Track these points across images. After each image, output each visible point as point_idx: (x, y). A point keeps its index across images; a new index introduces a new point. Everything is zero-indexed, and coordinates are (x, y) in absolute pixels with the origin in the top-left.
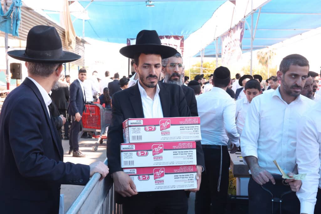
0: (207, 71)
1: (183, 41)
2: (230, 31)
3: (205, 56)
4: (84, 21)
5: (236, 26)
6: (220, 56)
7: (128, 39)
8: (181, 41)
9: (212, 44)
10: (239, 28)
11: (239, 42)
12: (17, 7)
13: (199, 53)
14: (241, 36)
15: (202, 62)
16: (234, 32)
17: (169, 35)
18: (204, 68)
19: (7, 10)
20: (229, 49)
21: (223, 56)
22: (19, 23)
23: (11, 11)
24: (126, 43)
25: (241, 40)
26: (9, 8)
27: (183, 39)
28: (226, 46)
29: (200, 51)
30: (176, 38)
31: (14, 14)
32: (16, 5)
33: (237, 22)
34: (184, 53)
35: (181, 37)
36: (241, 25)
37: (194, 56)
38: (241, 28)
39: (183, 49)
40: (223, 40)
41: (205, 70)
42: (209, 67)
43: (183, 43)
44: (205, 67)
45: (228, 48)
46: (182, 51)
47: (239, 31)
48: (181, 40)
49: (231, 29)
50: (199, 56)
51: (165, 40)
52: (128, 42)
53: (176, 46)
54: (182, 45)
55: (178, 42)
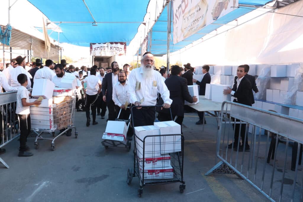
1: (126, 46)
4: (59, 33)
7: (90, 44)
10: (147, 40)
12: (9, 30)
15: (138, 59)
16: (145, 42)
17: (117, 42)
19: (4, 32)
22: (10, 38)
23: (6, 32)
24: (89, 46)
27: (126, 44)
30: (122, 43)
31: (7, 34)
34: (126, 53)
35: (124, 43)
39: (126, 51)
46: (125, 52)
49: (144, 39)
51: (114, 45)
52: (90, 46)
53: (122, 48)
54: (125, 48)
55: (123, 46)
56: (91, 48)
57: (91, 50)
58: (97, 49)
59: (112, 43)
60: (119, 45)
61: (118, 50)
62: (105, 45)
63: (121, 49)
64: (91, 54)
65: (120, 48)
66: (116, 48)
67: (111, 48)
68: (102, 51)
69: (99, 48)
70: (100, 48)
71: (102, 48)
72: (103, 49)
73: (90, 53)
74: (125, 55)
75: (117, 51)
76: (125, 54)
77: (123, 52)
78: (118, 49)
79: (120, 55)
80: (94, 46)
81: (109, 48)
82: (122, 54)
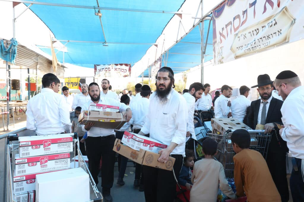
1: (131, 67)
2: (155, 63)
3: (144, 77)
4: (64, 53)
5: (158, 59)
6: (151, 77)
7: (95, 65)
8: (129, 67)
9: (147, 70)
10: (159, 62)
12: (14, 46)
13: (141, 75)
14: (160, 66)
15: (143, 80)
16: (157, 63)
17: (122, 63)
19: (8, 47)
21: (152, 77)
22: (15, 55)
23: (10, 48)
26: (9, 46)
29: (141, 73)
30: (126, 65)
31: (12, 50)
32: (14, 44)
33: (158, 58)
35: (129, 65)
37: (139, 77)
38: (160, 61)
39: (130, 72)
40: (152, 67)
43: (131, 69)
46: (130, 74)
47: (159, 63)
48: (129, 66)
49: (155, 61)
50: (141, 77)
51: (119, 66)
52: (95, 67)
53: (126, 70)
54: (130, 70)
55: (127, 68)
56: (96, 69)
57: (95, 71)
58: (101, 70)
59: (116, 65)
60: (124, 67)
62: (110, 67)
63: (126, 71)
64: (95, 75)
65: (125, 70)
66: (121, 70)
67: (116, 69)
68: (107, 73)
69: (103, 70)
70: (105, 69)
71: (106, 69)
72: (108, 70)
73: (94, 74)
74: (130, 77)
75: (121, 72)
76: (130, 75)
77: (128, 73)
78: (123, 70)
79: (126, 76)
80: (98, 68)
81: (114, 69)
82: (127, 75)
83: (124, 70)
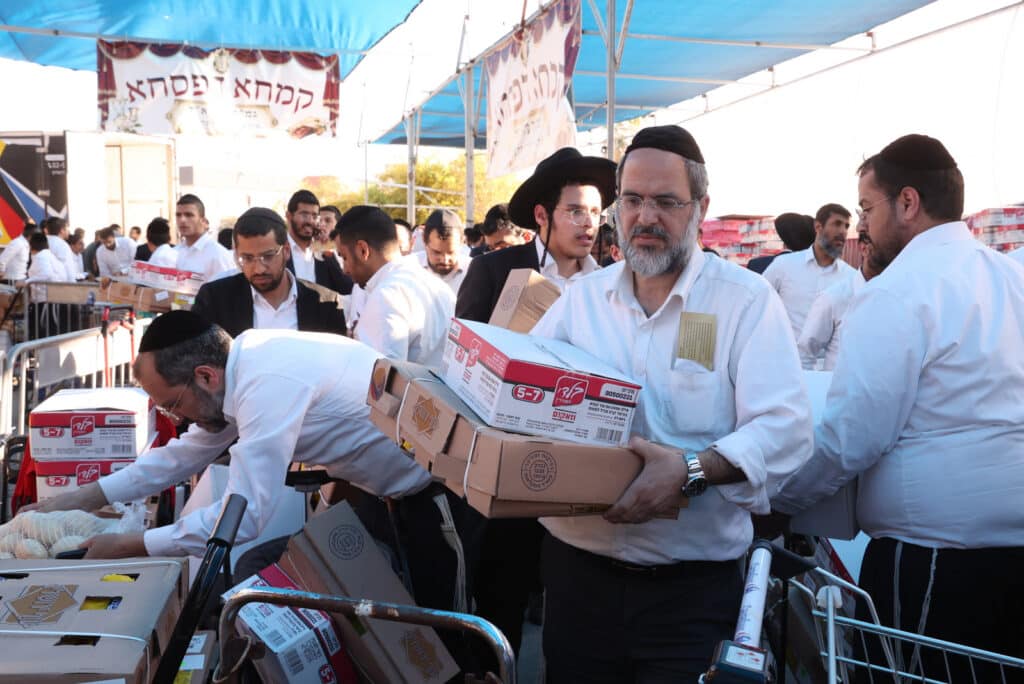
0: (434, 201)
1: (337, 78)
2: (519, 35)
3: (425, 141)
5: (544, 10)
8: (329, 75)
9: (446, 91)
10: (557, 22)
11: (561, 76)
13: (399, 128)
14: (571, 53)
15: (413, 160)
16: (537, 39)
17: (281, 49)
18: (421, 188)
20: (518, 108)
21: (490, 138)
25: (568, 69)
27: (336, 72)
28: (505, 97)
29: (403, 118)
30: (310, 61)
34: (339, 121)
35: (328, 60)
36: (567, 8)
37: (382, 140)
38: (567, 18)
39: (335, 106)
40: (493, 72)
41: (428, 197)
42: (442, 185)
43: (337, 87)
44: (426, 184)
45: (512, 102)
46: (333, 116)
47: (558, 32)
48: (328, 69)
49: (523, 22)
50: (402, 140)
51: (263, 69)
52: (100, 66)
53: (310, 93)
54: (332, 92)
55: (317, 80)
56: (106, 81)
57: (101, 97)
58: (146, 88)
59: (247, 56)
60: (295, 73)
61: (285, 103)
62: (203, 67)
63: (305, 99)
64: (104, 118)
65: (301, 91)
66: (275, 91)
67: (241, 87)
68: (184, 108)
69: (159, 87)
70: (168, 81)
71: (180, 85)
72: (191, 90)
73: (97, 113)
74: (333, 135)
75: (277, 107)
76: (334, 126)
77: (319, 112)
78: (286, 95)
79: (307, 131)
80: (125, 71)
81: (229, 84)
82: (312, 125)
83: (297, 94)
